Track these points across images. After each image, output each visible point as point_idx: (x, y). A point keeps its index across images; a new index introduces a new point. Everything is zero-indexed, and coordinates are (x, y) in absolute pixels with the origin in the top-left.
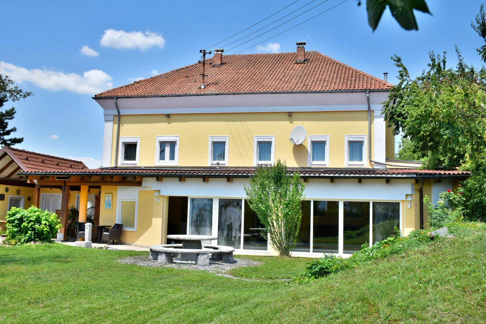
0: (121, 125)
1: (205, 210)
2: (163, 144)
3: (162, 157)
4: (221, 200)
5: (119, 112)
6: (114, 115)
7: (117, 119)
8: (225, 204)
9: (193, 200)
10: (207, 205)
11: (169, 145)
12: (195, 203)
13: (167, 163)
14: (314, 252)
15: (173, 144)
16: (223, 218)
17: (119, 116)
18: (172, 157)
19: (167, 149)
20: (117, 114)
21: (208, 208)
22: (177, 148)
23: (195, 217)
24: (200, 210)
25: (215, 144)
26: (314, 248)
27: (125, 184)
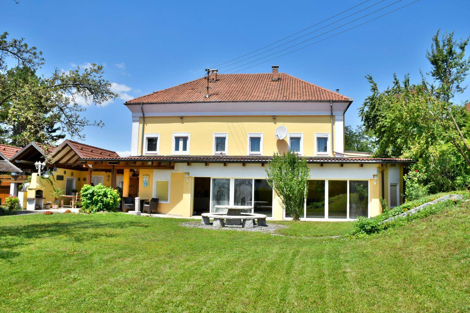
0: (145, 124)
1: (224, 187)
2: (177, 139)
3: (177, 148)
4: (236, 180)
5: (144, 115)
6: (140, 117)
7: (142, 119)
8: (239, 183)
9: (214, 180)
10: (225, 184)
11: (182, 139)
12: (216, 182)
13: (181, 153)
14: (307, 217)
15: (185, 139)
16: (238, 194)
17: (144, 117)
18: (185, 148)
19: (181, 143)
20: (142, 116)
21: (226, 186)
22: (188, 142)
23: (216, 193)
24: (220, 188)
25: (217, 139)
26: (307, 215)
27: (160, 168)
